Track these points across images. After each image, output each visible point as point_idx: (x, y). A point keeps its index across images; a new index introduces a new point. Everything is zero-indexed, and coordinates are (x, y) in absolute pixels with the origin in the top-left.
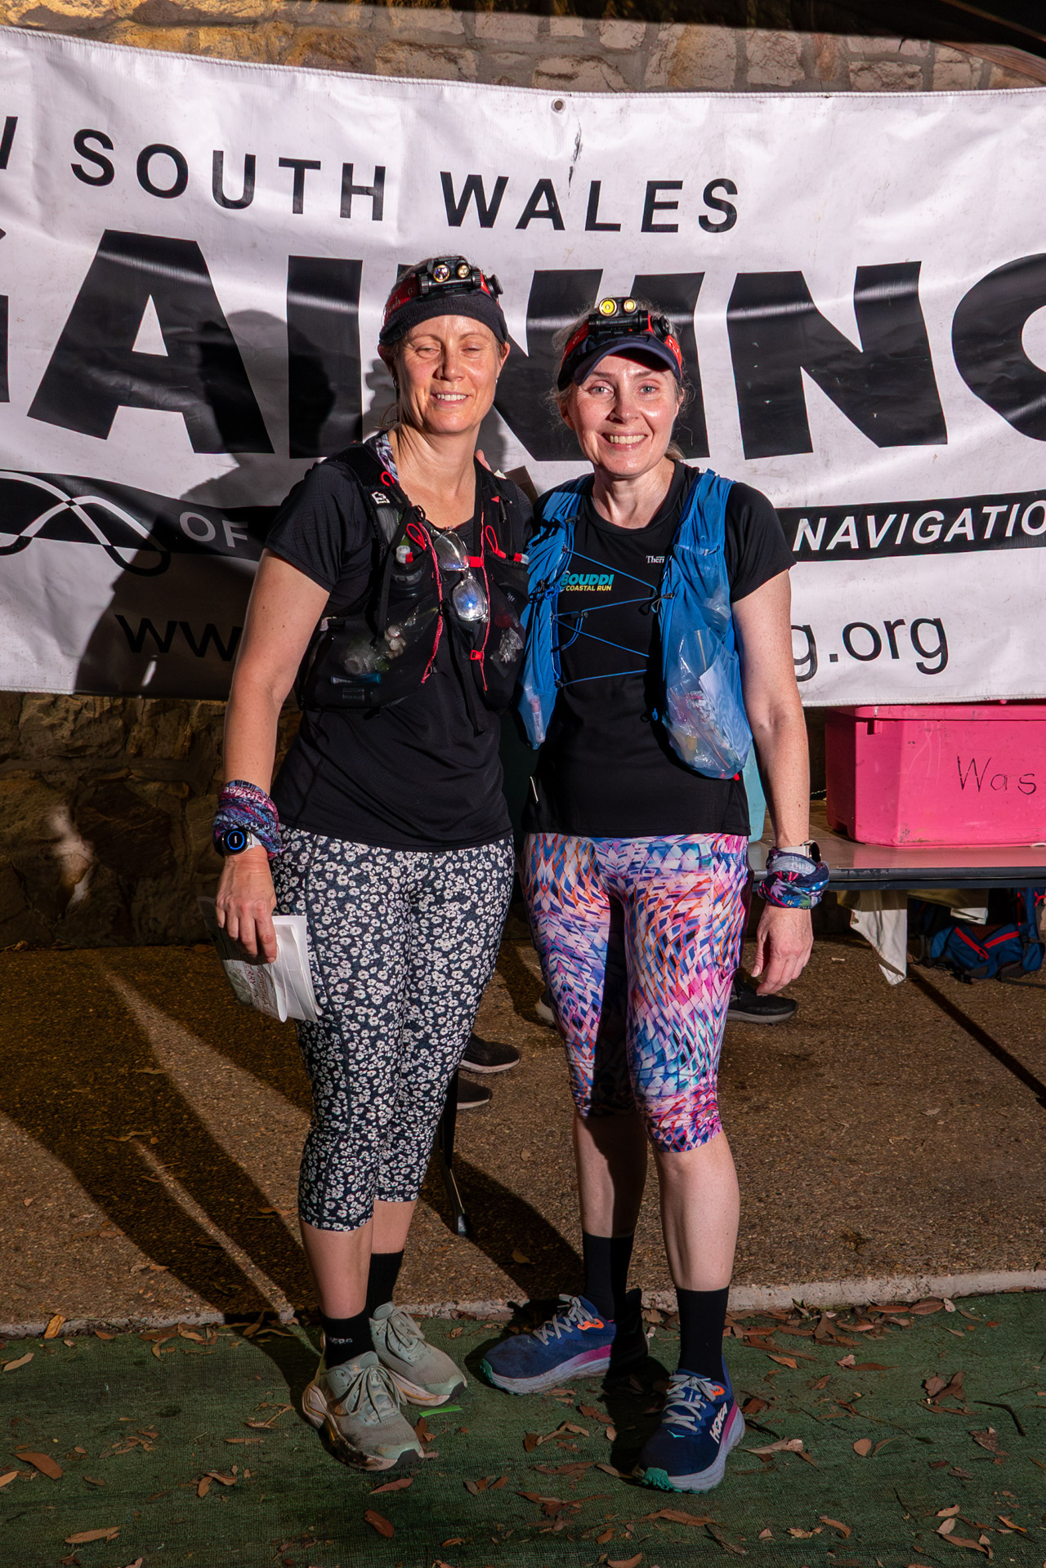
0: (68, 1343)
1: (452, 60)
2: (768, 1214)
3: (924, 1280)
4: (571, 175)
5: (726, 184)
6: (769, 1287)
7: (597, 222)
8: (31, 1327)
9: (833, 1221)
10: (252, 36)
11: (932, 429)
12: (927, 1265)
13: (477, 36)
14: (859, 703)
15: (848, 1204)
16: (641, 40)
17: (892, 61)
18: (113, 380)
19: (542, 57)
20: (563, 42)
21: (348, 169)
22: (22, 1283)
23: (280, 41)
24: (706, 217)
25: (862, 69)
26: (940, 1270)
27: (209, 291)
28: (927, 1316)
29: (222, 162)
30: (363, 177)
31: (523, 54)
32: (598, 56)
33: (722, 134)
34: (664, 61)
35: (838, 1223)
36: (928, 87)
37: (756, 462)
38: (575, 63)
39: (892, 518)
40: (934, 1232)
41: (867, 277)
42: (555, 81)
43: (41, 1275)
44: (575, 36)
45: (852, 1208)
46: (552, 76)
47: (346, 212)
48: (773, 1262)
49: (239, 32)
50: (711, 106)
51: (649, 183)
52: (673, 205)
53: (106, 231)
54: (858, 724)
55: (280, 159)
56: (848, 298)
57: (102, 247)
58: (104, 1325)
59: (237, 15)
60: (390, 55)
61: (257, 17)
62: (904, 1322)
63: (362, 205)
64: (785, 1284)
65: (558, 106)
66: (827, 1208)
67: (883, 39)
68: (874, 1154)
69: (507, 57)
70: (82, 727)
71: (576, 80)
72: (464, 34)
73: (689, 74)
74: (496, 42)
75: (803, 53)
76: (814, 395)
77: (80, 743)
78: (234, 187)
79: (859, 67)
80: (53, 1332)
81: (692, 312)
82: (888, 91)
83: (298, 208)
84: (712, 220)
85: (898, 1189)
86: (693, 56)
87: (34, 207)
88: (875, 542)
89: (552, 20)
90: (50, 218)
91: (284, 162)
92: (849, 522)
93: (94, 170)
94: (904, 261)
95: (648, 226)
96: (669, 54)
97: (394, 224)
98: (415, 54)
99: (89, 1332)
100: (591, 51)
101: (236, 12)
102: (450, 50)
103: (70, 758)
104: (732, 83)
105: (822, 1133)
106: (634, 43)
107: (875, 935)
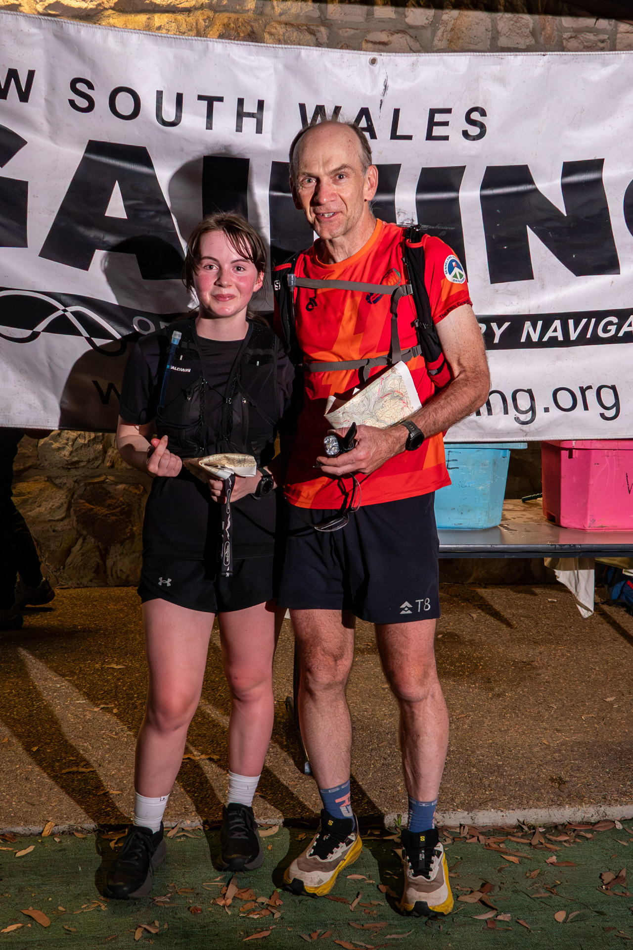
0: (57, 840)
1: (312, 33)
2: (503, 764)
3: (602, 809)
4: (381, 105)
5: (480, 109)
6: (502, 811)
7: (397, 134)
8: (34, 829)
9: (544, 769)
10: (188, 19)
11: (610, 265)
12: (605, 798)
13: (328, 17)
14: (563, 439)
15: (554, 758)
16: (431, 20)
17: (590, 32)
18: (92, 234)
19: (369, 32)
20: (383, 22)
21: (241, 102)
22: (28, 801)
23: (205, 22)
24: (467, 131)
25: (571, 37)
26: (613, 801)
27: (153, 178)
28: (604, 832)
29: (162, 98)
30: (250, 107)
31: (357, 29)
32: (406, 30)
33: (477, 79)
34: (445, 34)
35: (548, 771)
36: (613, 48)
37: (498, 285)
38: (390, 35)
39: (584, 321)
40: (609, 778)
41: (569, 168)
42: (377, 46)
43: (41, 796)
44: (389, 18)
45: (556, 761)
46: (375, 43)
47: (239, 129)
48: (505, 795)
49: (180, 17)
50: (470, 61)
51: (431, 110)
52: (446, 124)
53: (90, 141)
54: (563, 452)
55: (198, 95)
56: (558, 182)
57: (87, 151)
58: (80, 828)
59: (178, 6)
60: (273, 31)
61: (191, 7)
62: (589, 836)
63: (249, 124)
64: (512, 809)
65: (373, 61)
66: (541, 761)
67: (584, 19)
68: (572, 726)
69: (347, 31)
70: (76, 450)
71: (390, 46)
72: (320, 17)
73: (461, 41)
74: (339, 22)
75: (533, 29)
76: (535, 242)
77: (76, 459)
78: (169, 113)
79: (569, 36)
80: (47, 833)
81: (457, 190)
82: (589, 51)
83: (209, 126)
84: (470, 133)
85: (587, 749)
86: (464, 29)
87: (45, 127)
88: (573, 336)
89: (376, 8)
90: (55, 133)
91: (200, 98)
92: (557, 323)
93: (84, 103)
94: (592, 158)
95: (430, 137)
96: (449, 28)
97: (269, 136)
98: (289, 29)
99: (70, 833)
100: (400, 27)
101: (178, 4)
102: (312, 27)
103: (70, 469)
104: (489, 47)
105: (539, 712)
106: (427, 22)
107: (574, 586)
